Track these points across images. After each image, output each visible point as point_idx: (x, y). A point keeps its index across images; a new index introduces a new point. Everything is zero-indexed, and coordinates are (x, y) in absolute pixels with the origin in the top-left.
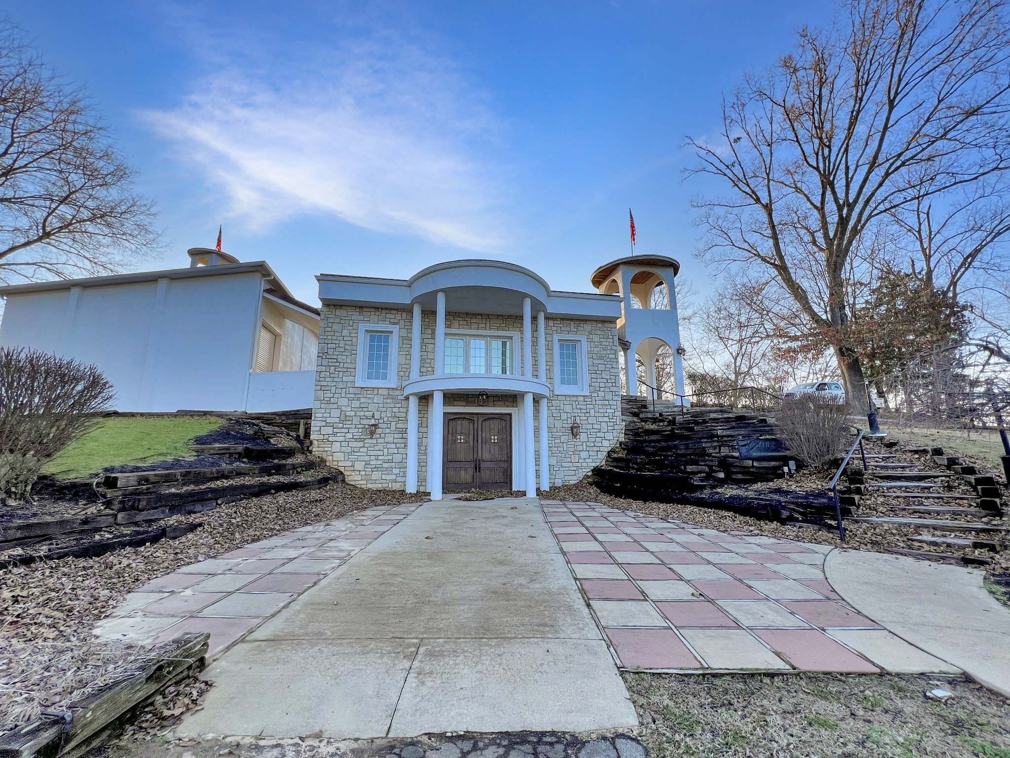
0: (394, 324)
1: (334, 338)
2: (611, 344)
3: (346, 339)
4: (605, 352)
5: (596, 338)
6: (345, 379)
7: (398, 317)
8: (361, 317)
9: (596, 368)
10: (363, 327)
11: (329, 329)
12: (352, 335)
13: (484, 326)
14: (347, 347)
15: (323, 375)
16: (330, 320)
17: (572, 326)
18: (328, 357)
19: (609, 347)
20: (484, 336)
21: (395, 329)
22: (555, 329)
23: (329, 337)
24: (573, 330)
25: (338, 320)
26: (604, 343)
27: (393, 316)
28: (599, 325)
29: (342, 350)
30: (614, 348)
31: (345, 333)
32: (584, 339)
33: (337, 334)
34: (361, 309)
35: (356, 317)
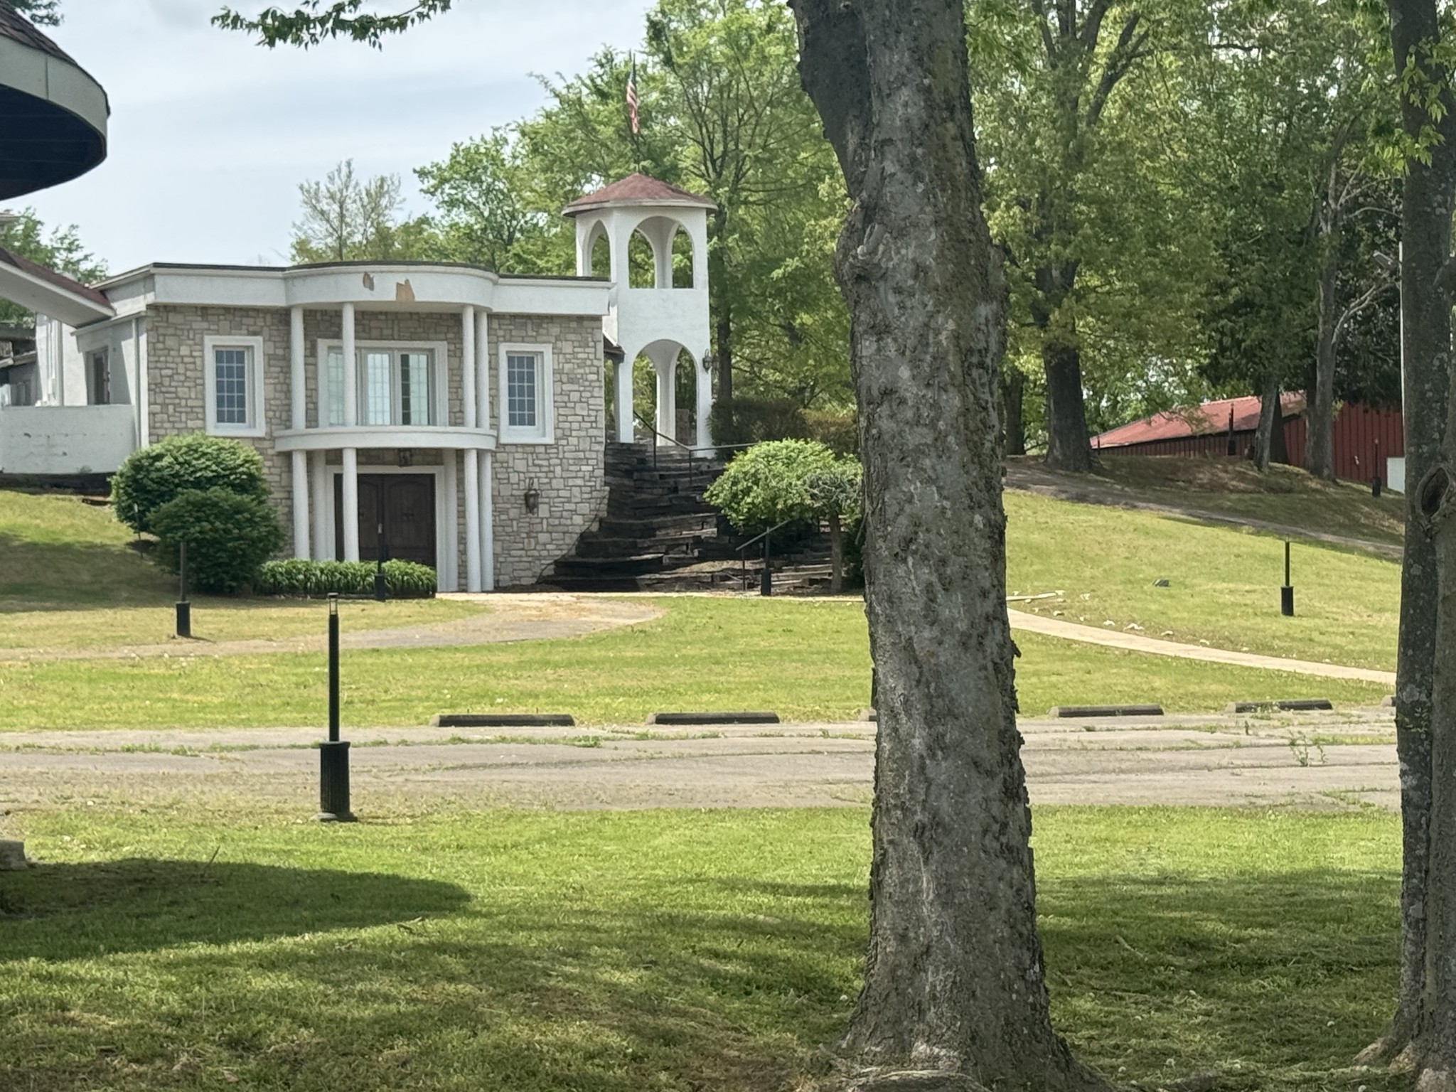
0: (255, 334)
1: (169, 359)
2: (592, 356)
3: (186, 360)
4: (581, 371)
5: (567, 348)
6: (190, 424)
7: (260, 322)
8: (205, 325)
9: (566, 399)
10: (210, 341)
11: (160, 346)
12: (195, 354)
13: (389, 332)
14: (189, 374)
15: (159, 417)
16: (161, 331)
17: (529, 327)
18: (164, 389)
19: (588, 362)
20: (389, 349)
21: (257, 342)
22: (501, 333)
23: (162, 359)
24: (530, 333)
25: (171, 331)
26: (581, 356)
27: (250, 321)
28: (574, 325)
29: (182, 378)
30: (596, 362)
31: (184, 351)
32: (547, 349)
33: (172, 353)
34: (204, 311)
35: (199, 324)
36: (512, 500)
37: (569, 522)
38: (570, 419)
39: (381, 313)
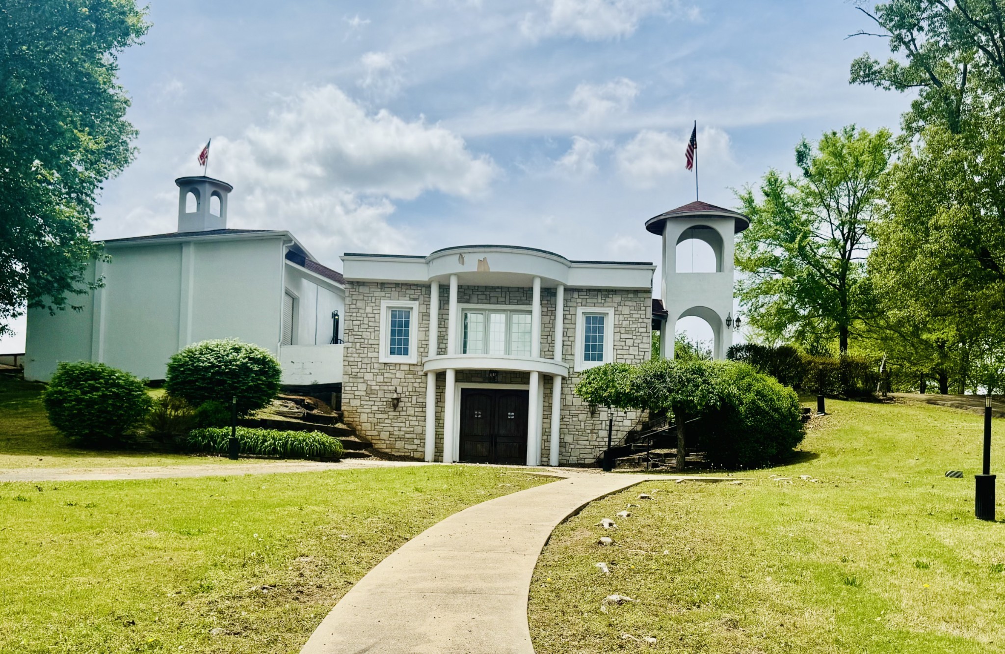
0: (415, 299)
1: (359, 315)
2: (643, 316)
3: (369, 315)
4: (635, 326)
5: (626, 310)
6: (370, 355)
7: (418, 292)
8: (383, 294)
9: (623, 344)
10: (385, 304)
11: (354, 306)
12: (375, 312)
13: (503, 299)
14: (370, 324)
15: (350, 350)
16: (354, 297)
17: (599, 297)
18: (354, 333)
19: (640, 320)
20: (504, 310)
21: (415, 305)
22: (579, 300)
23: (354, 314)
24: (600, 301)
25: (361, 297)
26: (634, 316)
27: (412, 292)
28: (631, 295)
29: (366, 326)
30: (645, 320)
31: (369, 309)
32: (611, 312)
33: (361, 311)
34: (383, 285)
35: (378, 293)
36: (582, 408)
37: (621, 424)
38: (625, 357)
39: (498, 287)
